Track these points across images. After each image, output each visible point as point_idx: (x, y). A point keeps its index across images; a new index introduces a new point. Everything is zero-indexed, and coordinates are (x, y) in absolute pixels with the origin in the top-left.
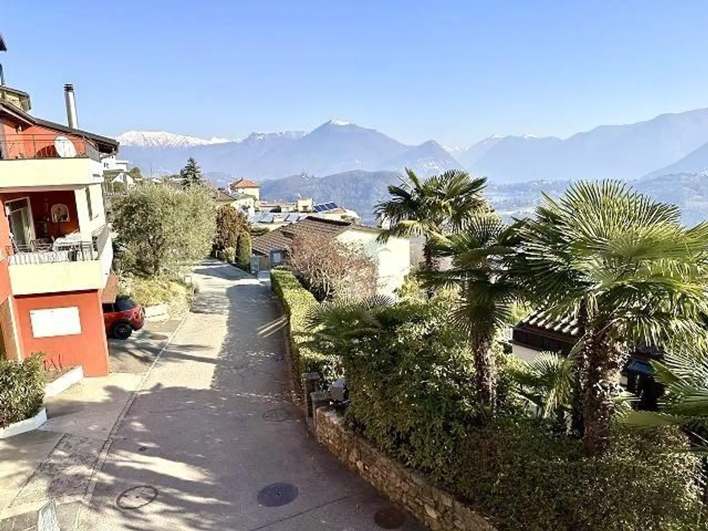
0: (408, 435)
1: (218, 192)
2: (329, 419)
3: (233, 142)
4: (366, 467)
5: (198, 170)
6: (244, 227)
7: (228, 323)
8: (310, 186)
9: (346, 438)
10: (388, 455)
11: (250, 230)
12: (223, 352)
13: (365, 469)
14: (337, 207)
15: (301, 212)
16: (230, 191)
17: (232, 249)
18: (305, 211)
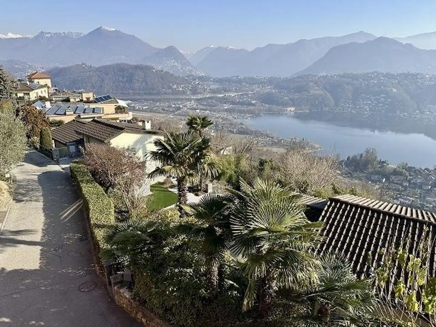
0: (171, 308)
1: (19, 83)
2: (123, 294)
3: (26, 38)
4: (148, 322)
6: (44, 120)
7: (44, 210)
8: (89, 73)
9: (135, 305)
10: (160, 318)
11: (49, 123)
12: (44, 236)
13: (147, 323)
14: (111, 98)
15: (85, 102)
16: (28, 83)
17: (36, 139)
18: (88, 102)
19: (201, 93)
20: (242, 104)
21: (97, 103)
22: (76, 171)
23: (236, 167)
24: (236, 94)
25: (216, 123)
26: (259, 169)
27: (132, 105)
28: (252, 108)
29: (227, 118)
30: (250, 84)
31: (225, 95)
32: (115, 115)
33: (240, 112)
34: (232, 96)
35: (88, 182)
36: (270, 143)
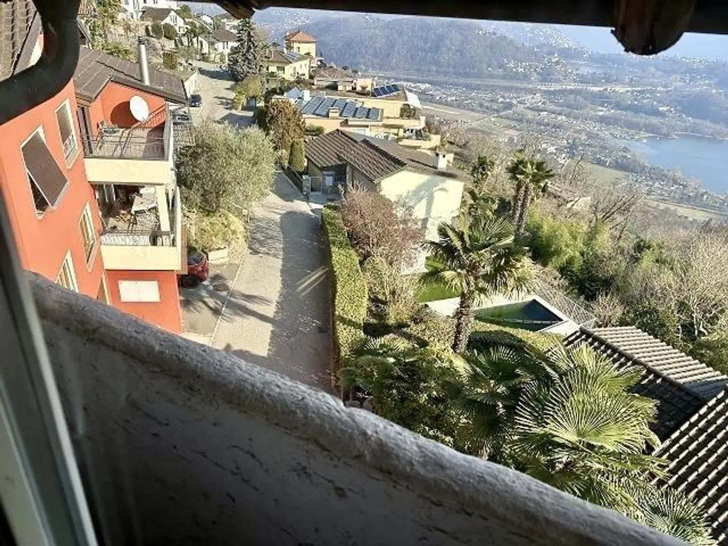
1: (272, 49)
5: (254, 26)
6: (298, 125)
8: (373, 30)
11: (304, 130)
14: (399, 90)
15: (358, 93)
16: (285, 50)
17: (284, 153)
18: (364, 93)
19: (557, 81)
20: (636, 110)
21: (375, 96)
22: (329, 223)
23: (587, 244)
24: (629, 89)
25: (573, 141)
26: (632, 256)
27: (430, 92)
28: (654, 120)
29: (598, 135)
30: (665, 72)
31: (606, 89)
32: (398, 120)
33: (630, 125)
34: (620, 91)
35: (341, 245)
36: (677, 196)
